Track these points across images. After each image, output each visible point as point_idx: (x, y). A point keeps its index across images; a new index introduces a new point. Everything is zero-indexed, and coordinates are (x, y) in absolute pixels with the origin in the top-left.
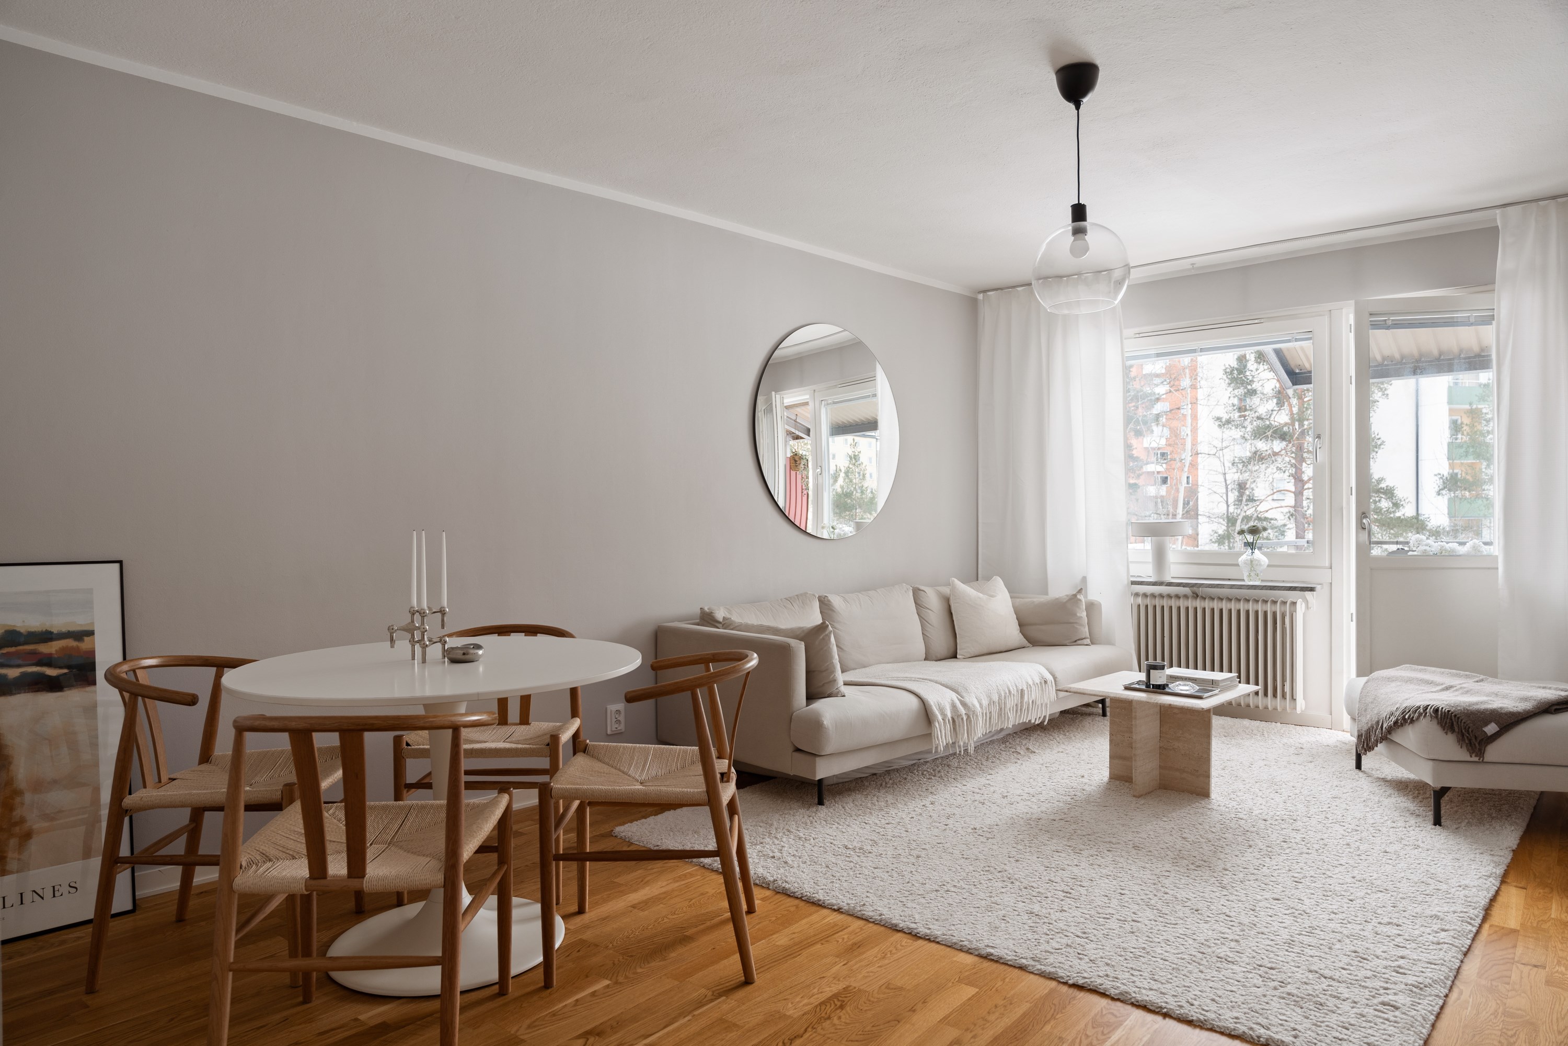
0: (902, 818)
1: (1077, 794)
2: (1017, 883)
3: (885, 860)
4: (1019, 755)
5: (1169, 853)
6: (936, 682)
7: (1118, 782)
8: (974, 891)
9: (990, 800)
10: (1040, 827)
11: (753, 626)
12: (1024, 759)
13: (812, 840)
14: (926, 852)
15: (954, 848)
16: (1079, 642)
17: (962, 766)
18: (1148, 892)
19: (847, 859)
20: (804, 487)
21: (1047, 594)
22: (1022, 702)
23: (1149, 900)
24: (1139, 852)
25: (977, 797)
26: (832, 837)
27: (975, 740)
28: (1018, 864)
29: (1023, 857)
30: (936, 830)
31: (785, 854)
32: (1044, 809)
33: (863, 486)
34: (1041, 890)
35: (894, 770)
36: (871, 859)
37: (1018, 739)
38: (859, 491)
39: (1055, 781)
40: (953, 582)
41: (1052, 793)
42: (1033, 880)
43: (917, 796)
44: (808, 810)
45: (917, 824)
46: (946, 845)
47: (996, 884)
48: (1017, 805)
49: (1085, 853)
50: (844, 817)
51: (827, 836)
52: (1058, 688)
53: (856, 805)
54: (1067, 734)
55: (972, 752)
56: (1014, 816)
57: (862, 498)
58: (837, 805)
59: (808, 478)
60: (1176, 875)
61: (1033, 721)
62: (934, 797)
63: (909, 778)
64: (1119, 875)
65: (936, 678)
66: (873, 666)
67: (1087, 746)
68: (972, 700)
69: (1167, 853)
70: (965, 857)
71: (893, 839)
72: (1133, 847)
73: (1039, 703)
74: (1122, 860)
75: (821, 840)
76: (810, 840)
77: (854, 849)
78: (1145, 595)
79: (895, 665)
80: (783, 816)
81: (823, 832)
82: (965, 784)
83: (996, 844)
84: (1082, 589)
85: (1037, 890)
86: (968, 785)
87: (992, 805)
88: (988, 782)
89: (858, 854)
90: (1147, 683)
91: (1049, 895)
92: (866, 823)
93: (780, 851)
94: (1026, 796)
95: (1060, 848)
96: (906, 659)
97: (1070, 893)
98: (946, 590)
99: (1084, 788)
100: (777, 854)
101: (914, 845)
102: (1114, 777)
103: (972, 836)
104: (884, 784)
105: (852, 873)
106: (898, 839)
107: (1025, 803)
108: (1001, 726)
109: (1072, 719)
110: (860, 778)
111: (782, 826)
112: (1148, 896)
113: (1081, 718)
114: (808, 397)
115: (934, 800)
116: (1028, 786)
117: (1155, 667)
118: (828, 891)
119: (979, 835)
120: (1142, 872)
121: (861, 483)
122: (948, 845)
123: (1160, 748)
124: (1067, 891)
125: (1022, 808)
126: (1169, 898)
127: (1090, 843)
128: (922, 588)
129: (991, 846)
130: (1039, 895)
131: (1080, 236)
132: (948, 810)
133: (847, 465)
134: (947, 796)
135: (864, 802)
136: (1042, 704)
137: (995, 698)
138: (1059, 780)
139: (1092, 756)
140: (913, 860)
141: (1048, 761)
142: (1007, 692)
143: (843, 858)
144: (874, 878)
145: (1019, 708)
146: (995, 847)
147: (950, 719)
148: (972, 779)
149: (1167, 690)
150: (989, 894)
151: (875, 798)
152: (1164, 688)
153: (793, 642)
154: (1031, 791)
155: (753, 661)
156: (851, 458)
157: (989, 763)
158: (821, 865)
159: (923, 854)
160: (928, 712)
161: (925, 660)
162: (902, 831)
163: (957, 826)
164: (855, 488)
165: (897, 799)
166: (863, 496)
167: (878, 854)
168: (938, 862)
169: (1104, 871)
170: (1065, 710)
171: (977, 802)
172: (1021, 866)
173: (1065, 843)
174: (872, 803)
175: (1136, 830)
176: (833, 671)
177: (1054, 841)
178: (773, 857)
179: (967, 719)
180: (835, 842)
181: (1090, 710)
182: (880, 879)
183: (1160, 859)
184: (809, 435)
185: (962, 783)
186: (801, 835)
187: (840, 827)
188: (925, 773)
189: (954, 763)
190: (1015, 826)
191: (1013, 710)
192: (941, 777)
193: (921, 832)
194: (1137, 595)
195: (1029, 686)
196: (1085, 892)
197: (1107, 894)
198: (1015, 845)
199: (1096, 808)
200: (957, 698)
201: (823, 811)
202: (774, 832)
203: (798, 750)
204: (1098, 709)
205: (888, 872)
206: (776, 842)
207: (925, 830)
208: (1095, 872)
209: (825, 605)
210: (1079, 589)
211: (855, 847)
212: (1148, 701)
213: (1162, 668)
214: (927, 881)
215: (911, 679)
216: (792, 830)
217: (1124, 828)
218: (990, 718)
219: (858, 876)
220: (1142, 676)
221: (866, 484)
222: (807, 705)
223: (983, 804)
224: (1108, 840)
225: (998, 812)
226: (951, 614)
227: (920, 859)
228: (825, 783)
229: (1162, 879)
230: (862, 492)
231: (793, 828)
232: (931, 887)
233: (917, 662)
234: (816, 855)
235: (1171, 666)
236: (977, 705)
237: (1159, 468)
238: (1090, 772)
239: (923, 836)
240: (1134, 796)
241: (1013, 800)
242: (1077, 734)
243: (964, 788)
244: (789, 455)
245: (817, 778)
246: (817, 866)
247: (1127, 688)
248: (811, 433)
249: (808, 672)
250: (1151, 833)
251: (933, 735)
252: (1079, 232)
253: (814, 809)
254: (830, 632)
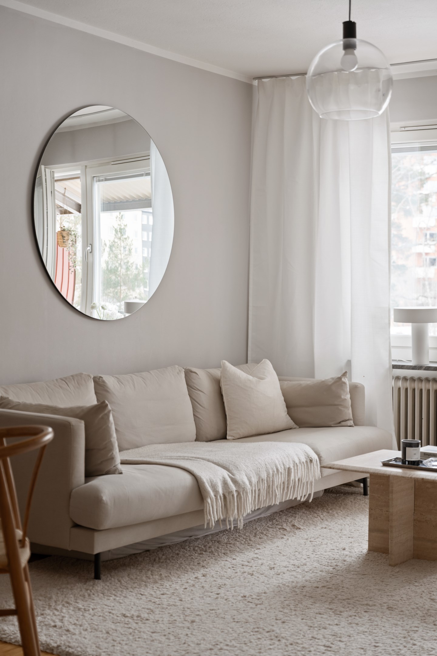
0: (176, 589)
1: (338, 564)
2: (284, 641)
3: (162, 626)
4: (285, 531)
5: (418, 612)
6: (209, 461)
7: (376, 554)
8: (245, 648)
9: (259, 571)
10: (304, 593)
11: (31, 405)
12: (289, 535)
13: (91, 610)
14: (200, 617)
15: (226, 613)
16: (343, 423)
17: (231, 542)
18: (399, 644)
19: (126, 626)
20: (71, 264)
21: (313, 377)
22: (289, 480)
23: (399, 651)
24: (392, 612)
25: (246, 569)
26: (110, 608)
27: (244, 516)
28: (284, 625)
29: (288, 619)
30: (208, 599)
31: (66, 623)
32: (307, 578)
33: (128, 262)
34: (305, 645)
35: (166, 547)
36: (148, 625)
37: (284, 517)
38: (124, 267)
39: (319, 553)
40: (224, 364)
41: (316, 564)
42: (298, 637)
43: (190, 570)
44: (85, 584)
45: (191, 594)
46: (218, 611)
47: (265, 642)
48: (284, 575)
49: (345, 614)
50: (120, 589)
51: (106, 607)
52: (322, 465)
53: (132, 579)
54: (331, 512)
55: (241, 528)
56: (281, 585)
57: (127, 275)
58: (113, 579)
59: (75, 254)
60: (424, 630)
61: (299, 499)
62: (206, 570)
63: (181, 553)
64: (374, 631)
65: (208, 457)
66: (146, 447)
67: (349, 523)
68: (242, 478)
69: (417, 612)
70: (236, 620)
71: (169, 607)
72: (388, 608)
73: (304, 481)
74: (377, 619)
75: (100, 610)
76: (89, 610)
77: (132, 617)
78: (405, 379)
79: (167, 446)
80: (61, 590)
81: (101, 603)
82: (234, 558)
83: (264, 609)
84: (346, 372)
85: (301, 646)
86: (238, 559)
87: (260, 576)
88: (256, 556)
89: (136, 621)
90: (403, 460)
91: (312, 649)
92: (142, 595)
93: (61, 621)
94: (291, 568)
95: (322, 611)
96: (178, 440)
97: (331, 647)
98: (217, 373)
99: (345, 559)
100: (59, 624)
101: (188, 612)
102: (372, 549)
103: (241, 603)
104: (157, 559)
105: (131, 637)
106: (173, 607)
107: (291, 573)
108: (269, 502)
109: (335, 498)
110: (134, 554)
111: (61, 599)
112: (399, 648)
113: (343, 497)
114: (79, 172)
115: (205, 573)
116: (294, 558)
117: (410, 445)
118: (110, 653)
119: (249, 602)
120: (394, 628)
121: (126, 259)
122: (220, 611)
123: (414, 520)
124: (327, 645)
125: (287, 578)
126: (416, 649)
127: (349, 605)
128: (194, 369)
129: (259, 611)
130: (304, 649)
131: (350, 50)
132: (220, 581)
133: (112, 239)
134: (217, 568)
135: (139, 576)
136: (307, 482)
137: (264, 476)
138: (322, 553)
139: (353, 531)
140: (187, 624)
141: (313, 536)
142: (275, 470)
143: (122, 625)
144: (153, 641)
145: (286, 486)
146: (263, 612)
147: (222, 495)
148: (241, 554)
149: (421, 466)
150: (258, 651)
151: (150, 573)
152: (418, 465)
153: (73, 421)
154: (296, 562)
155: (49, 436)
156: (116, 231)
157: (257, 539)
158: (101, 631)
159: (197, 619)
160: (201, 488)
161: (196, 440)
162: (176, 601)
163: (227, 594)
164: (120, 264)
165: (170, 573)
166: (129, 273)
167: (155, 621)
168: (211, 626)
169: (361, 629)
170: (329, 489)
171: (246, 574)
172: (287, 627)
173: (327, 606)
174: (147, 577)
175: (390, 594)
176: (111, 449)
177: (317, 605)
178: (55, 626)
179: (237, 496)
180: (113, 612)
181: (353, 489)
182: (158, 642)
183: (410, 617)
184: (80, 212)
185: (231, 557)
186: (80, 606)
187: (118, 598)
188: (196, 548)
189: (224, 539)
190: (282, 593)
191: (280, 488)
192: (212, 552)
193: (194, 601)
194: (397, 378)
195: (295, 464)
196: (344, 646)
197: (363, 647)
198: (281, 610)
199: (355, 576)
200: (229, 475)
201: (100, 585)
202: (53, 604)
203: (76, 526)
204: (360, 489)
205: (165, 635)
206: (57, 613)
207: (198, 599)
208: (353, 629)
209: (100, 386)
210: (344, 372)
211: (133, 615)
212: (403, 475)
213: (417, 445)
214: (202, 642)
215: (184, 458)
216: (71, 602)
217: (380, 593)
218: (259, 495)
219: (137, 639)
220: (399, 454)
221: (131, 260)
222: (86, 481)
223: (252, 575)
224: (366, 602)
225: (266, 582)
226: (221, 396)
227: (194, 623)
228: (102, 558)
229: (411, 633)
230: (127, 269)
231: (72, 600)
232: (206, 646)
233: (188, 443)
234: (96, 624)
235: (428, 444)
236: (247, 483)
237: (427, 250)
238: (350, 545)
239: (196, 604)
240: (390, 565)
241: (279, 571)
242: (339, 511)
243: (234, 561)
244: (58, 229)
245: (96, 552)
246: (98, 633)
247: (386, 464)
248: (82, 210)
249: (88, 451)
250: (404, 596)
251: (205, 511)
252: (349, 47)
253: (91, 583)
254: (109, 411)
